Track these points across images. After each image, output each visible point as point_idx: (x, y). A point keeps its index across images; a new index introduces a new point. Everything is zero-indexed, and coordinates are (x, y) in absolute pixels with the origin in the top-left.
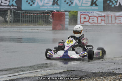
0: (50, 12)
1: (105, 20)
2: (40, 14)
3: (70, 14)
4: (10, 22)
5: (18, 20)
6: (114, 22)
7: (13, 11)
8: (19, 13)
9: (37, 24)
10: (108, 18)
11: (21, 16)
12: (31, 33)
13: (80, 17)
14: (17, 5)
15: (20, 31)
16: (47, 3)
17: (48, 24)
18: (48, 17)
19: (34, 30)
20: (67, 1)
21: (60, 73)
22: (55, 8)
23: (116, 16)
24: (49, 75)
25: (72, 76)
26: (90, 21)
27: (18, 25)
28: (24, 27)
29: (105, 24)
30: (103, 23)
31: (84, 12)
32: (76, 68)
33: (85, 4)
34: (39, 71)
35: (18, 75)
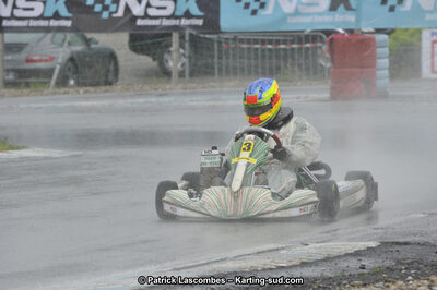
0: (321, 37)
2: (285, 42)
3: (395, 39)
4: (181, 74)
5: (206, 66)
7: (191, 35)
8: (211, 40)
11: (220, 51)
13: (430, 50)
14: (201, 14)
15: (214, 107)
17: (315, 79)
18: (314, 54)
21: (357, 254)
22: (341, 21)
24: (316, 263)
25: (398, 262)
27: (206, 85)
28: (229, 93)
32: (415, 235)
34: (283, 248)
35: (204, 264)
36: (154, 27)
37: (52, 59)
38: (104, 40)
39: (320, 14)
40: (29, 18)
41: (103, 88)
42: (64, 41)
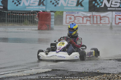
0: (36, 13)
1: (90, 21)
2: (26, 14)
3: (56, 14)
5: (3, 20)
6: (99, 22)
9: (23, 24)
10: (93, 18)
11: (7, 16)
12: (17, 32)
13: (65, 17)
14: (3, 5)
15: (5, 31)
16: (33, 4)
17: (34, 24)
18: (34, 17)
19: (20, 30)
20: (53, 1)
21: (46, 72)
22: (41, 8)
23: (101, 16)
24: (34, 75)
25: (57, 75)
26: (76, 21)
27: (3, 25)
28: (10, 27)
29: (91, 25)
30: (88, 23)
31: (69, 12)
32: (61, 68)
33: (71, 4)
34: (25, 70)
35: (3, 74)
39: (35, 6)
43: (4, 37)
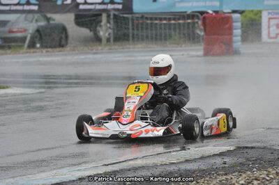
0: (198, 16)
2: (174, 19)
3: (245, 17)
4: (108, 40)
5: (124, 35)
7: (114, 15)
8: (127, 18)
9: (170, 44)
11: (133, 25)
13: (267, 24)
15: (129, 61)
17: (194, 43)
18: (193, 27)
21: (221, 154)
22: (210, 6)
24: (195, 160)
25: (248, 160)
27: (124, 47)
28: (139, 52)
31: (276, 11)
32: (259, 142)
34: (174, 151)
36: (90, 10)
37: (25, 31)
38: (59, 18)
40: (11, 5)
41: (58, 49)
42: (33, 19)
43: (126, 75)
